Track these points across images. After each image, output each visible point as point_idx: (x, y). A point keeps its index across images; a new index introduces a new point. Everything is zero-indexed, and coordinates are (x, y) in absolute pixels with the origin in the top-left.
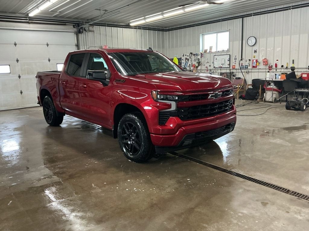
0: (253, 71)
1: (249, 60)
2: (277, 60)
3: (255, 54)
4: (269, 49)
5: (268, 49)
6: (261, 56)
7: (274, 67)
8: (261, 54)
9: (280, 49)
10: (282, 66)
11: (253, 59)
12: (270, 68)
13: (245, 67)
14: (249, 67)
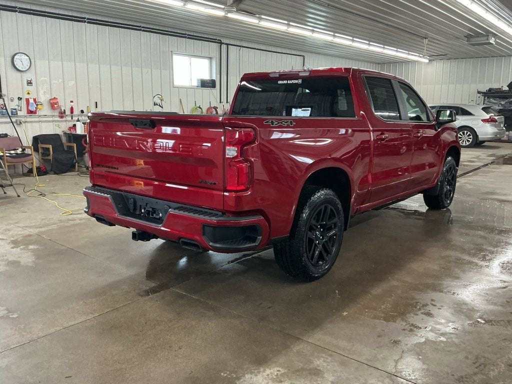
0: (28, 120)
1: (19, 98)
2: (72, 102)
3: (30, 88)
4: (57, 82)
5: (53, 81)
6: (41, 92)
7: (68, 112)
8: (40, 88)
9: (73, 82)
10: (82, 111)
11: (28, 96)
12: (62, 114)
13: (12, 112)
14: (19, 113)
